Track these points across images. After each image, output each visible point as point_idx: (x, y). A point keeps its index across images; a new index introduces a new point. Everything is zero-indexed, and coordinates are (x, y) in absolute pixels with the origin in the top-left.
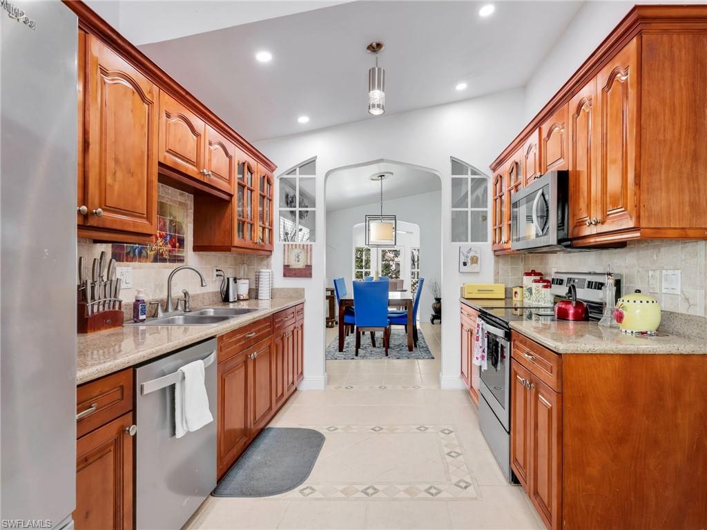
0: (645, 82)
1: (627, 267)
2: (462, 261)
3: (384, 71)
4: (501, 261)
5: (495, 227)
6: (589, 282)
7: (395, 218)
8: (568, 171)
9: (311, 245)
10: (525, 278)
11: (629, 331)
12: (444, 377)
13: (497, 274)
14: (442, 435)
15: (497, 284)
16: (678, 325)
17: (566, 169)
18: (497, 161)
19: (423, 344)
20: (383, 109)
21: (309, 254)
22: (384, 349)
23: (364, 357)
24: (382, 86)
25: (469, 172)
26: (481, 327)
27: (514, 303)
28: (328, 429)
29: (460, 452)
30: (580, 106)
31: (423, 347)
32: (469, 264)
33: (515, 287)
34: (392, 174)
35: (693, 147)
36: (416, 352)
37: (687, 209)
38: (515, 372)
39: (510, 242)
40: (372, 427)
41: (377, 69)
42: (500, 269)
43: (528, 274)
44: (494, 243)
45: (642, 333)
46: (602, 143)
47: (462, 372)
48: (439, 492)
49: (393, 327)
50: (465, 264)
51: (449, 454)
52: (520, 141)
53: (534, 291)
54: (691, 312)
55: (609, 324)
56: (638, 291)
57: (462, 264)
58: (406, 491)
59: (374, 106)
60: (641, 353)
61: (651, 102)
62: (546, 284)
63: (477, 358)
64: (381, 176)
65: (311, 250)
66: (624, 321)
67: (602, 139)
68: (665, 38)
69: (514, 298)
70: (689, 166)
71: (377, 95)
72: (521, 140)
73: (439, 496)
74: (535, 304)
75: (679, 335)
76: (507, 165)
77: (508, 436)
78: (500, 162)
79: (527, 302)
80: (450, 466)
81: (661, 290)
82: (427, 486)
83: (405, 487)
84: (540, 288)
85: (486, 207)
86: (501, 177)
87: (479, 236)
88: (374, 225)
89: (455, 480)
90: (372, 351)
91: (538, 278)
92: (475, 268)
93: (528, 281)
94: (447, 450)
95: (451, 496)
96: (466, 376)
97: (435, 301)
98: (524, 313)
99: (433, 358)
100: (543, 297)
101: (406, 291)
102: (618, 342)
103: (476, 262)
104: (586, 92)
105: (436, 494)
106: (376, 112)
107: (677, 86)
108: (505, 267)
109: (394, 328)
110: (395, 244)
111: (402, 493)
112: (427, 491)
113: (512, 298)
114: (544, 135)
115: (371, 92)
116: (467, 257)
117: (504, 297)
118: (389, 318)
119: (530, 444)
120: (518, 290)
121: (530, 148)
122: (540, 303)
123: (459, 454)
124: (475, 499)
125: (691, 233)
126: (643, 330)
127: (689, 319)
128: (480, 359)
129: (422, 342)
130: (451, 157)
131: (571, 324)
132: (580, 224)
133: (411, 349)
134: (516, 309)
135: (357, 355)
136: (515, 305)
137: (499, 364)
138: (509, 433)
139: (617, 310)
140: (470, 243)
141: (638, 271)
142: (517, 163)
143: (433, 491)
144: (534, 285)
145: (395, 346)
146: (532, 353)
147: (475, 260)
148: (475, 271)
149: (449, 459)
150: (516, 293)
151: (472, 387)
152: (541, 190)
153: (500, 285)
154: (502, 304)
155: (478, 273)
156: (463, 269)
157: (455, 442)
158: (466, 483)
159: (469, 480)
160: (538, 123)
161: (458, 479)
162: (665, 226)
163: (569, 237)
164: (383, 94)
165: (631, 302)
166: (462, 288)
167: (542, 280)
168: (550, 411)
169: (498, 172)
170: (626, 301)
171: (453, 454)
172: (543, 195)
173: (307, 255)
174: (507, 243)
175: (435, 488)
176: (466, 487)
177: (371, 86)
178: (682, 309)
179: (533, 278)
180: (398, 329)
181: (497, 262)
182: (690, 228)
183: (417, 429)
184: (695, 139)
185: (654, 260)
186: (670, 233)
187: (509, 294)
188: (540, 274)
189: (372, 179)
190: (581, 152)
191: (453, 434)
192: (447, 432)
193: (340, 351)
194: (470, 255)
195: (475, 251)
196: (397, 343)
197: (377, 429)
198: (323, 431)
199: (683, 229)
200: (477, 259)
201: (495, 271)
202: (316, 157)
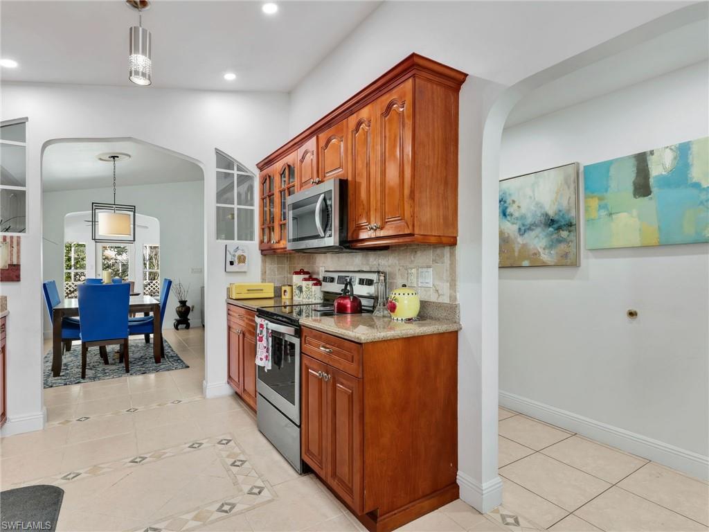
0: (417, 117)
1: (389, 266)
2: (229, 259)
3: (150, 34)
4: (268, 260)
5: (263, 227)
6: (360, 279)
7: (133, 209)
8: (347, 180)
9: (19, 237)
10: (295, 277)
11: (400, 319)
12: (209, 384)
13: (264, 273)
14: (220, 446)
15: (264, 284)
16: (430, 311)
17: (345, 179)
18: (266, 161)
19: (171, 353)
20: (149, 80)
21: (15, 250)
22: (123, 365)
23: (94, 378)
24: (147, 51)
25: (235, 168)
26: (265, 326)
27: (283, 301)
28: (65, 478)
29: (244, 459)
30: (359, 124)
31: (172, 357)
32: (236, 263)
33: (284, 285)
34: (130, 156)
35: (445, 174)
36: (165, 363)
37: (442, 221)
38: (306, 366)
39: (282, 242)
40: (130, 459)
41: (141, 29)
42: (267, 268)
43: (297, 273)
44: (262, 242)
45: (409, 320)
46: (381, 161)
47: (229, 377)
48: (233, 506)
49: (131, 338)
50: (232, 263)
51: (233, 464)
52: (293, 145)
53: (304, 289)
54: (440, 300)
55: (382, 314)
56: (404, 286)
57: (228, 263)
58: (196, 518)
59: (137, 73)
60: (416, 335)
61: (421, 134)
62: (315, 282)
63: (261, 359)
64: (114, 157)
65: (18, 244)
66: (396, 310)
67: (382, 156)
68: (429, 85)
69: (283, 297)
70: (443, 188)
71: (140, 61)
72: (295, 144)
73: (234, 510)
74: (306, 301)
75: (431, 318)
76: (279, 165)
77: (298, 429)
78: (268, 162)
79: (297, 300)
80: (238, 477)
81: (418, 284)
82: (218, 505)
83: (193, 514)
84: (310, 286)
85: (252, 205)
86: (270, 177)
87: (246, 235)
88: (103, 217)
89: (246, 488)
90: (104, 370)
91: (307, 276)
92: (242, 267)
93: (297, 280)
94: (231, 461)
95: (246, 507)
96: (237, 380)
97: (179, 305)
98: (294, 311)
99: (188, 367)
100: (313, 295)
101: (138, 294)
102: (392, 329)
103: (244, 262)
104: (365, 113)
105: (230, 510)
106: (140, 81)
107: (436, 125)
108: (272, 266)
109: (133, 339)
110: (134, 240)
111: (190, 522)
112: (220, 510)
113: (281, 296)
114: (322, 143)
115: (133, 55)
116: (234, 256)
117: (272, 295)
118: (130, 327)
119: (327, 431)
120: (288, 289)
121: (306, 153)
122: (310, 300)
123: (243, 462)
124: (272, 500)
125: (444, 240)
126: (410, 317)
127: (439, 306)
128: (264, 359)
129: (169, 351)
130: (216, 149)
131: (349, 317)
132: (359, 228)
133: (158, 361)
134: (285, 307)
135: (83, 376)
136: (285, 303)
137: (283, 362)
138: (300, 427)
139: (391, 302)
140: (236, 242)
141: (399, 270)
142: (289, 166)
143: (226, 508)
144: (304, 284)
145: (136, 359)
146: (328, 346)
147: (242, 259)
148: (243, 270)
149: (235, 469)
150: (285, 291)
151: (244, 390)
152: (323, 195)
153: (267, 284)
154: (271, 303)
155: (245, 272)
156: (230, 268)
157: (237, 450)
158: (258, 487)
159: (261, 484)
160: (315, 131)
161: (251, 487)
162: (429, 233)
163: (349, 239)
164: (149, 62)
165: (402, 294)
166: (228, 289)
167: (310, 279)
168: (351, 397)
169: (265, 172)
170: (397, 294)
171: (237, 463)
172: (325, 199)
173: (11, 251)
174: (278, 242)
175: (227, 504)
176: (260, 493)
177: (132, 48)
178: (433, 298)
179: (302, 276)
180: (136, 339)
181: (264, 262)
182: (444, 236)
183: (189, 447)
184: (446, 169)
185: (412, 261)
186: (433, 240)
187: (278, 293)
188: (307, 273)
189: (101, 159)
190: (360, 165)
191: (232, 441)
192: (224, 442)
193: (54, 376)
194: (237, 254)
195: (243, 250)
196: (137, 355)
197: (138, 460)
198: (57, 482)
199: (439, 236)
200: (245, 257)
201: (262, 271)
202: (27, 118)
